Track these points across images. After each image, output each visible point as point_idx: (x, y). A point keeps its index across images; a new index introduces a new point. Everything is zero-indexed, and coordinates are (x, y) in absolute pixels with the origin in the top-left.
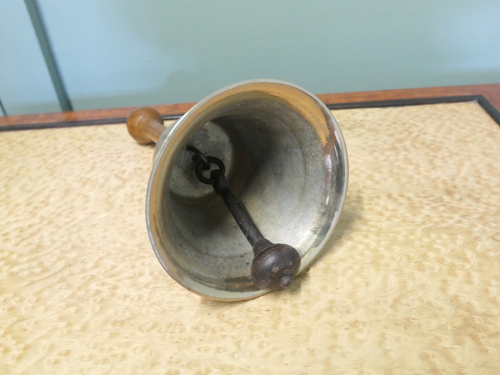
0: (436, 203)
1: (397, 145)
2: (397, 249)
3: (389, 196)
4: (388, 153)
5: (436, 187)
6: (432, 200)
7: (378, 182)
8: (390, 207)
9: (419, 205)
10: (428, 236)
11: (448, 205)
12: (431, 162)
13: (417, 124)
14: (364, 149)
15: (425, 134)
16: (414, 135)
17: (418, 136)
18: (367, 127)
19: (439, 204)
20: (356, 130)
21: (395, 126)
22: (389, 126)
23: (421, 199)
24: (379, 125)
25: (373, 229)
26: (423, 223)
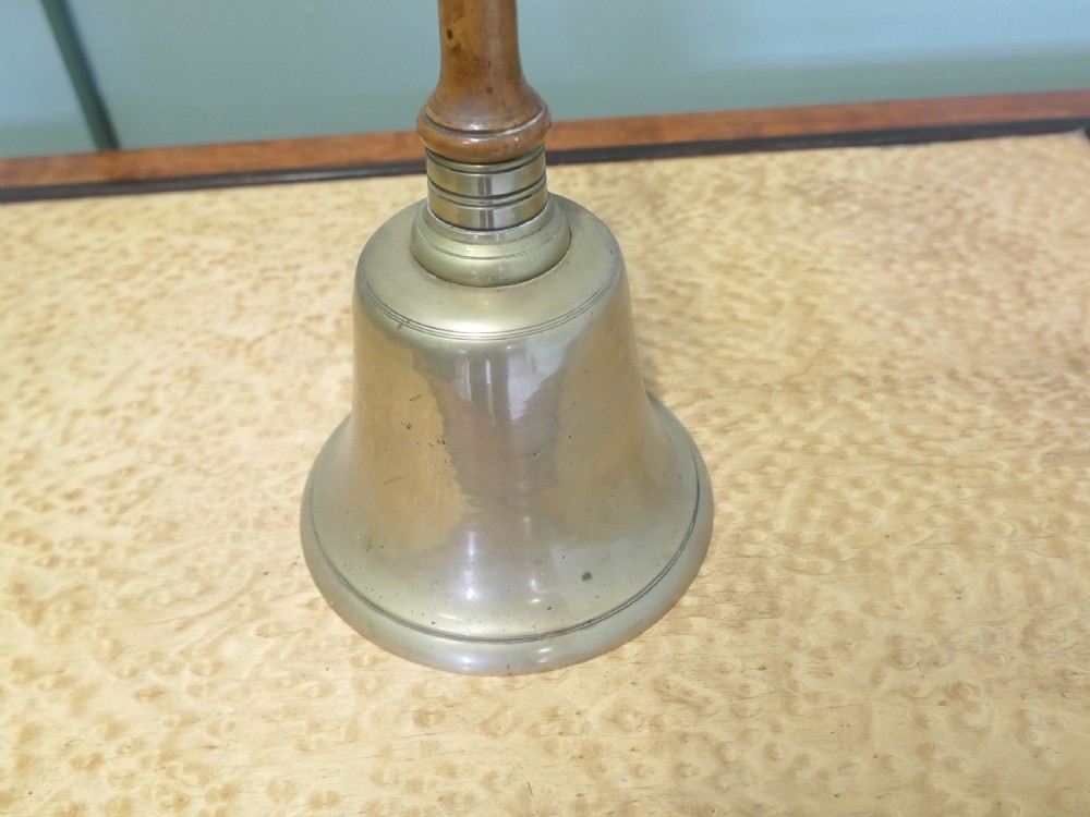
0: (1054, 390)
1: (937, 245)
2: (999, 506)
3: (952, 375)
4: (922, 266)
5: (1044, 351)
6: (1046, 385)
7: (919, 341)
8: (961, 404)
9: (1019, 397)
10: (1058, 474)
11: (1081, 397)
12: (1021, 288)
13: (970, 190)
14: (867, 255)
15: (991, 215)
16: (969, 218)
17: (977, 221)
18: (861, 197)
19: (1061, 394)
20: (839, 205)
21: (921, 195)
22: (907, 194)
23: (1021, 383)
24: (886, 192)
25: (938, 460)
26: (1040, 442)
